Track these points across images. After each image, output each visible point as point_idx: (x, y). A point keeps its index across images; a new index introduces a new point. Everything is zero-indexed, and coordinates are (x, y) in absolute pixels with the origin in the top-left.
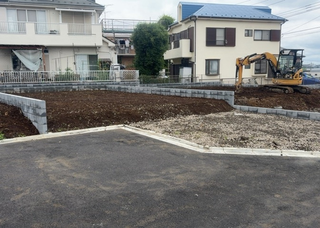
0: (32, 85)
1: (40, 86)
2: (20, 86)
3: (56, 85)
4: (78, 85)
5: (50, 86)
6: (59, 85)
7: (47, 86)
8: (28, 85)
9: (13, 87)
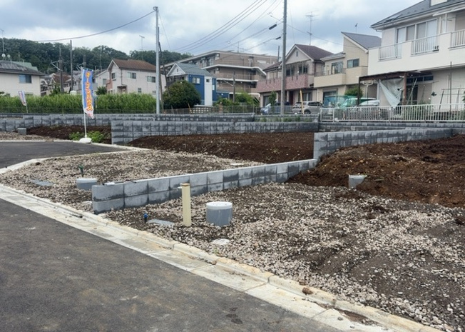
0: (366, 124)
1: (373, 125)
2: (357, 125)
3: (389, 125)
4: (413, 126)
5: (383, 125)
6: (392, 125)
7: (380, 125)
8: (363, 123)
9: (351, 125)
